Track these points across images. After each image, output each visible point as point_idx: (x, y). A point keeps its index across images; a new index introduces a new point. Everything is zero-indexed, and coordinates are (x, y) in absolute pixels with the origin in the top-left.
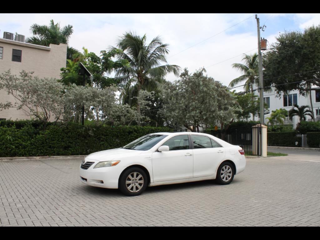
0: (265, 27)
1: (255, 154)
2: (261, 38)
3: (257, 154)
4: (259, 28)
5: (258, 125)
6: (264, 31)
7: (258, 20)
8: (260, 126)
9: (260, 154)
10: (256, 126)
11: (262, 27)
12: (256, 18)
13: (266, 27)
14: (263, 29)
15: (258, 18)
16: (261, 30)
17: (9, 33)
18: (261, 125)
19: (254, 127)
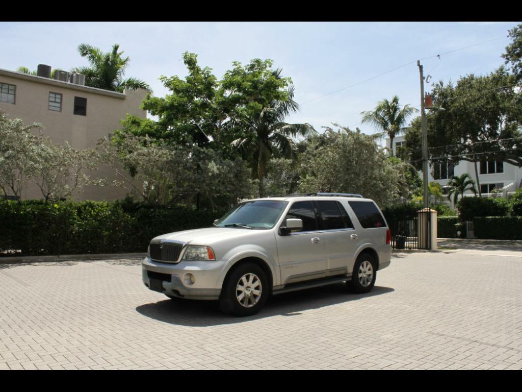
0: (429, 77)
1: (422, 247)
2: (426, 93)
3: (424, 247)
4: (422, 78)
5: (426, 208)
6: (428, 83)
7: (421, 67)
8: (428, 211)
9: (428, 247)
10: (424, 211)
11: (426, 77)
12: (419, 65)
13: (431, 77)
14: (427, 80)
15: (421, 64)
16: (425, 81)
17: (63, 72)
18: (430, 210)
19: (420, 212)
